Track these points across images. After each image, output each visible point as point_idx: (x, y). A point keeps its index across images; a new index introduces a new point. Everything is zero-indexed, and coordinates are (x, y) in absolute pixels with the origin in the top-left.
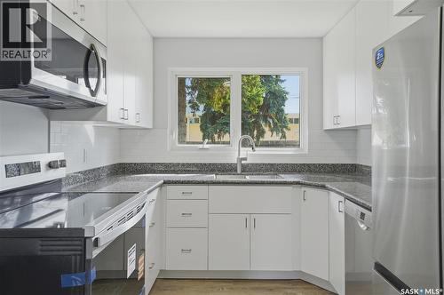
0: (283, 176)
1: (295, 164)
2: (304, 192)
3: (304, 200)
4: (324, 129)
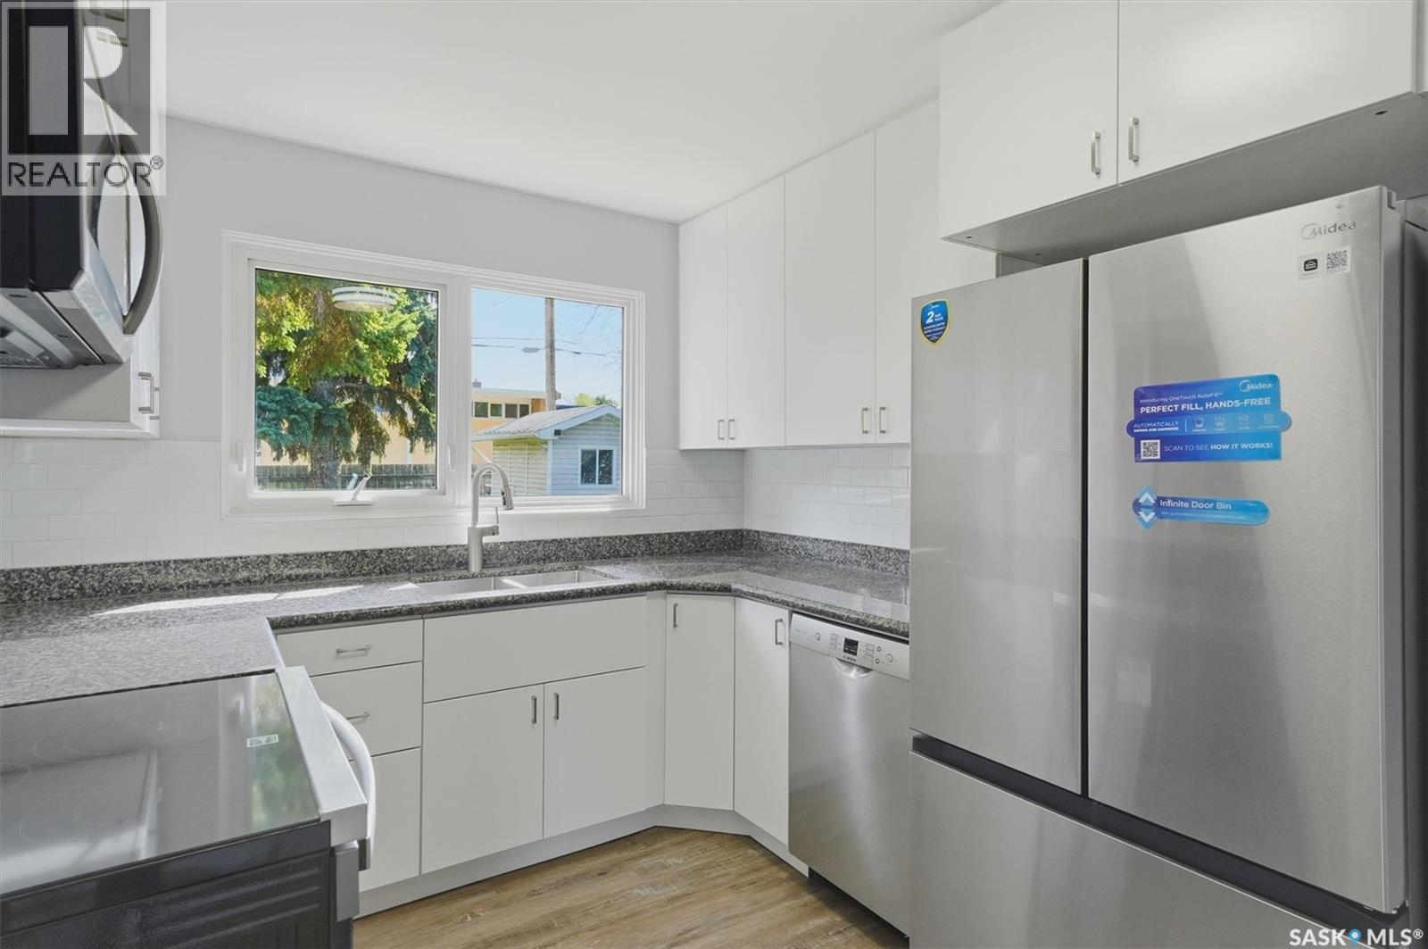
0: (605, 569)
1: (616, 537)
2: (675, 606)
3: (675, 626)
4: (682, 448)
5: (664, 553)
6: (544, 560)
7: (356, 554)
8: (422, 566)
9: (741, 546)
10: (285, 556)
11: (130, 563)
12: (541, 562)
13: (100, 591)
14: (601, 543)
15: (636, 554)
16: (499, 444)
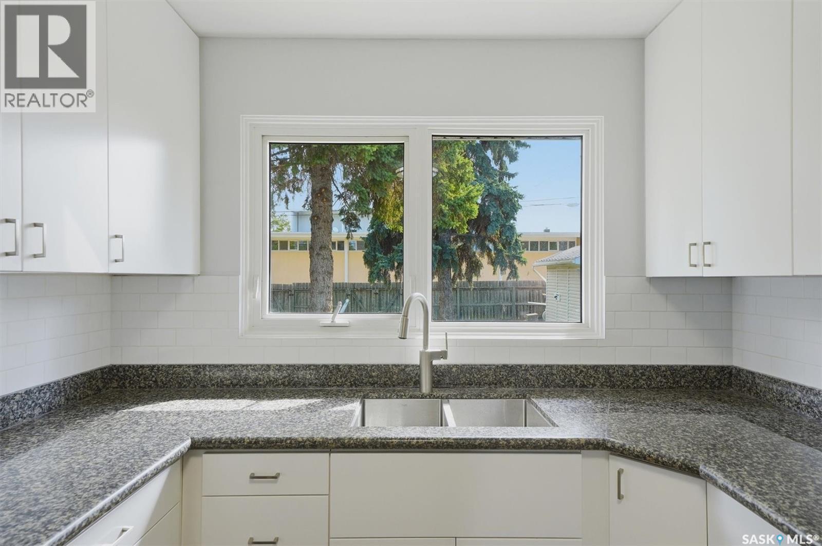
1: (571, 366)
2: (620, 473)
3: (620, 497)
4: (647, 276)
5: (628, 387)
6: (496, 384)
7: (331, 368)
8: (385, 382)
9: (730, 385)
10: (281, 366)
11: (183, 365)
12: (493, 386)
13: (166, 384)
14: (555, 372)
15: (594, 385)
16: (550, 267)
